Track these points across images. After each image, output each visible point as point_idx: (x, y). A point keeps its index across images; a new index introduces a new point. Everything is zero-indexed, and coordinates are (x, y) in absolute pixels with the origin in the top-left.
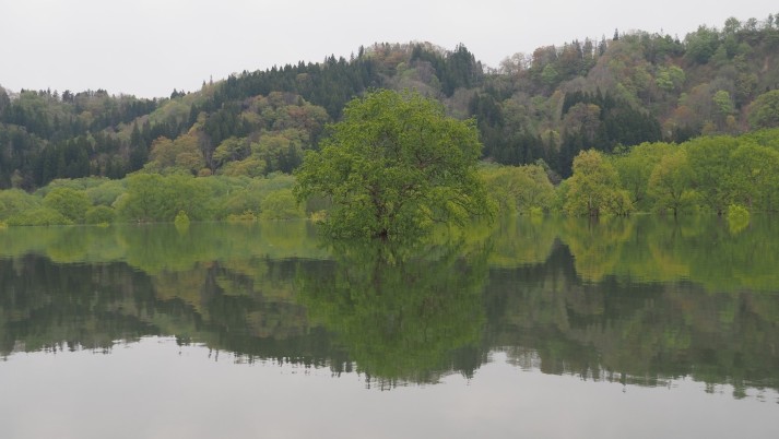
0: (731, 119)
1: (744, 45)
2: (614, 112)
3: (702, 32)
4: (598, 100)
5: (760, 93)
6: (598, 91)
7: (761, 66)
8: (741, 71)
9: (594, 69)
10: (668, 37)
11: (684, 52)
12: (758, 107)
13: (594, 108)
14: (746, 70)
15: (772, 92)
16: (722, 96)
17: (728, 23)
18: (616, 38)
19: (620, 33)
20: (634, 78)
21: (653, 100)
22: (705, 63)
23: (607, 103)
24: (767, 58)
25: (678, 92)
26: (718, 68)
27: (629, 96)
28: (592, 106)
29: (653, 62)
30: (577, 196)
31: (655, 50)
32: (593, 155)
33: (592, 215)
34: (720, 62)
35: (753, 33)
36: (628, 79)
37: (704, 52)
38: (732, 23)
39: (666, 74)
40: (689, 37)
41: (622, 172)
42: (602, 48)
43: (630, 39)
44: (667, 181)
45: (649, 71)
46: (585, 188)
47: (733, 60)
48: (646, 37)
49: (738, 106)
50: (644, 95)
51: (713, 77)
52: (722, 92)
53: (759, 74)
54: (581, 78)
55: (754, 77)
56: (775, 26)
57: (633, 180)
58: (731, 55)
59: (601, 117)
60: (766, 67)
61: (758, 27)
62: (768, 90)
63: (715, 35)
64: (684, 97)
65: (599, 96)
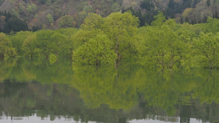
0: (52, 24)
2: (11, 19)
4: (5, 14)
5: (62, 16)
6: (5, 11)
7: (62, 7)
8: (56, 8)
9: (4, 3)
12: (61, 20)
13: (4, 17)
14: (57, 7)
15: (66, 16)
16: (49, 16)
20: (18, 7)
21: (25, 16)
22: (44, 4)
23: (8, 16)
24: (65, 4)
25: (34, 14)
26: (48, 6)
27: (17, 14)
29: (26, 2)
34: (49, 4)
36: (16, 7)
39: (30, 7)
41: (13, 41)
44: (29, 45)
45: (24, 5)
47: (53, 4)
49: (55, 20)
50: (22, 14)
51: (47, 9)
52: (49, 15)
53: (62, 9)
55: (60, 10)
57: (17, 44)
58: (53, 2)
59: (6, 21)
60: (64, 7)
62: (65, 15)
64: (36, 15)
65: (5, 13)
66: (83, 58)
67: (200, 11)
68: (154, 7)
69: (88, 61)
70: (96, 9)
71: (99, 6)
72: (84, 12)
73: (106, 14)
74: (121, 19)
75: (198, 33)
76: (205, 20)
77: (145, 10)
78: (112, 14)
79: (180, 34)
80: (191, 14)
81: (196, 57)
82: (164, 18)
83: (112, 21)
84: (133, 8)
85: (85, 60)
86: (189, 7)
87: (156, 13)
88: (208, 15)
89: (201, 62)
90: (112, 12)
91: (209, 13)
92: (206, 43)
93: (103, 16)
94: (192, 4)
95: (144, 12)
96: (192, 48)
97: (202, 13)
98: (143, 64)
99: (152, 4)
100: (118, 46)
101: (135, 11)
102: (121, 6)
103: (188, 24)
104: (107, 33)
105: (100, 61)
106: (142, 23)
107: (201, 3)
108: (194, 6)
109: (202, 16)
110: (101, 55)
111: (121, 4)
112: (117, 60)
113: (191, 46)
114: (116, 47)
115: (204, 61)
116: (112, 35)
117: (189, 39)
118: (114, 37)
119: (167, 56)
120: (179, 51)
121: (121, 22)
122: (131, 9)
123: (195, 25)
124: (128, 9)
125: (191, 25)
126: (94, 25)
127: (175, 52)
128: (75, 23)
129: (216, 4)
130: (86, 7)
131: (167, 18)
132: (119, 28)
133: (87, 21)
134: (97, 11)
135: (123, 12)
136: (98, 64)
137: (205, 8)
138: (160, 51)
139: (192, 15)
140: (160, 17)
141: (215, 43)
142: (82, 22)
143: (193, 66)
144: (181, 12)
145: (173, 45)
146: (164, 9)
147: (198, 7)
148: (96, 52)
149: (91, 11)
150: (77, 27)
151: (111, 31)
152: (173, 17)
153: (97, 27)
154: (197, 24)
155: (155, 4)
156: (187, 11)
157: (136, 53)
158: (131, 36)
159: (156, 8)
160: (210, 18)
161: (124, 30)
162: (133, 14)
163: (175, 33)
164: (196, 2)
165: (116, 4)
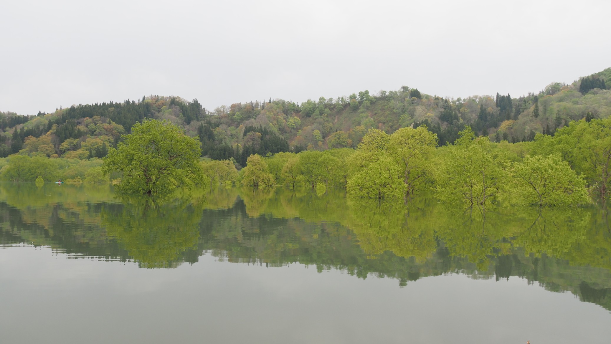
0: (320, 143)
1: (327, 110)
2: (268, 137)
3: (309, 102)
4: (260, 131)
5: (333, 132)
6: (261, 126)
7: (334, 120)
8: (325, 121)
9: (259, 116)
10: (294, 104)
11: (300, 111)
12: (332, 139)
13: (259, 134)
14: (327, 121)
15: (338, 132)
16: (317, 132)
17: (320, 99)
18: (270, 102)
19: (272, 100)
20: (277, 122)
21: (286, 132)
22: (310, 116)
23: (264, 132)
24: (337, 116)
25: (297, 129)
26: (315, 119)
27: (275, 130)
28: (258, 133)
29: (286, 115)
30: (248, 176)
31: (288, 109)
32: (256, 157)
33: (256, 185)
34: (316, 117)
35: (331, 105)
36: (275, 122)
37: (309, 112)
38: (322, 99)
39: (292, 120)
40: (303, 104)
41: (270, 166)
42: (263, 106)
43: (277, 103)
44: (290, 171)
45: (285, 119)
46: (252, 173)
47: (322, 116)
48: (284, 103)
49: (324, 137)
50: (282, 130)
51: (313, 123)
52: (317, 131)
53: (333, 124)
54: (253, 119)
55: (331, 124)
56: (340, 102)
57: (275, 170)
58: (321, 114)
59: (262, 139)
60: (336, 120)
61: (333, 102)
62: (337, 131)
63: (315, 105)
64: (300, 132)
65: (261, 129)
66: (361, 189)
67: (524, 124)
68: (458, 120)
69: (368, 193)
70: (379, 122)
71: (382, 118)
72: (362, 127)
73: (392, 130)
74: (412, 136)
75: (521, 155)
76: (531, 137)
77: (445, 123)
78: (400, 129)
79: (495, 157)
80: (512, 128)
81: (519, 189)
82: (472, 134)
83: (401, 139)
84: (429, 122)
85: (364, 192)
86: (508, 118)
87: (461, 128)
88: (536, 129)
89: (526, 197)
90: (400, 126)
91: (537, 127)
92: (533, 170)
93: (387, 132)
94: (513, 114)
95: (444, 127)
96: (513, 176)
97: (528, 127)
98: (443, 198)
99: (456, 116)
100: (409, 173)
101: (432, 125)
102: (412, 118)
103: (506, 142)
104: (394, 155)
105: (383, 193)
106: (441, 142)
107: (525, 113)
108: (516, 118)
109: (526, 131)
110: (385, 186)
111: (412, 116)
112: (408, 193)
113: (512, 174)
114: (406, 175)
115: (530, 195)
116: (401, 158)
117: (509, 164)
118: (403, 161)
119: (478, 188)
120: (494, 180)
121: (412, 141)
122: (426, 122)
123: (517, 144)
124: (422, 122)
125: (511, 144)
126: (376, 144)
127: (489, 182)
128: (350, 141)
129: (547, 115)
130: (365, 121)
131: (477, 135)
132: (410, 148)
133: (366, 139)
134: (380, 125)
135: (415, 127)
136: (380, 197)
137: (531, 121)
138: (468, 180)
139: (512, 130)
140: (467, 133)
141: (546, 171)
142: (360, 140)
143: (514, 201)
144: (496, 126)
145: (487, 173)
146: (472, 122)
147: (521, 118)
148: (378, 182)
149: (372, 126)
150: (353, 146)
151: (399, 153)
152: (485, 134)
153: (381, 147)
154: (521, 143)
155: (459, 115)
156: (505, 125)
157: (433, 182)
158: (427, 159)
159: (461, 121)
160: (538, 134)
161: (417, 151)
162: (429, 130)
163: (489, 156)
164: (518, 112)
165: (406, 116)
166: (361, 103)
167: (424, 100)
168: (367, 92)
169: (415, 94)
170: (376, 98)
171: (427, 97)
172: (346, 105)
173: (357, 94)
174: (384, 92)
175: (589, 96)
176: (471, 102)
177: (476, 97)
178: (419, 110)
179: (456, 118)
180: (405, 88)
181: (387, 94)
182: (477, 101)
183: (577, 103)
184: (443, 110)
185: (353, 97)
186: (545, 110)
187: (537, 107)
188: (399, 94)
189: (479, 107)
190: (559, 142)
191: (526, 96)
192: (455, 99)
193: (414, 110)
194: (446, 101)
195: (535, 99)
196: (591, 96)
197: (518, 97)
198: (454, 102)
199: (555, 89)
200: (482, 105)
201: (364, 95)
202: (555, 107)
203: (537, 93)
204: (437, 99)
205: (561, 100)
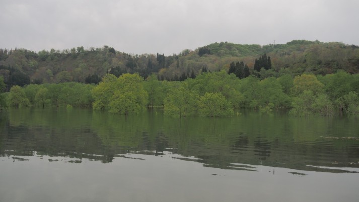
0: (52, 78)
1: (56, 57)
2: (15, 73)
3: (44, 52)
4: (9, 69)
5: (60, 71)
6: (9, 66)
7: (61, 64)
8: (55, 64)
9: (8, 59)
10: (33, 52)
11: (38, 57)
12: (60, 75)
16: (49, 71)
17: (52, 50)
18: (16, 50)
19: (17, 49)
20: (21, 63)
21: (27, 70)
22: (44, 61)
23: (12, 70)
24: (63, 61)
25: (35, 69)
26: (48, 63)
27: (20, 68)
28: (7, 70)
29: (28, 59)
31: (29, 55)
34: (49, 61)
35: (59, 54)
36: (20, 63)
37: (44, 58)
38: (53, 50)
39: (32, 63)
40: (39, 52)
41: (26, 93)
42: (11, 52)
43: (21, 51)
44: (42, 96)
45: (27, 61)
46: (15, 97)
47: (53, 61)
48: (26, 51)
49: (54, 74)
50: (24, 69)
51: (47, 65)
52: (49, 70)
53: (60, 66)
54: (3, 61)
56: (65, 53)
57: (31, 96)
58: (52, 59)
59: (10, 74)
61: (60, 53)
62: (63, 71)
63: (48, 53)
64: (37, 70)
65: (9, 68)
67: (172, 71)
71: (92, 64)
72: (80, 69)
77: (130, 69)
83: (125, 80)
84: (121, 67)
86: (164, 67)
88: (178, 74)
90: (103, 69)
91: (179, 72)
92: (210, 100)
94: (165, 65)
95: (129, 71)
97: (174, 72)
99: (135, 64)
101: (122, 69)
102: (110, 65)
107: (173, 65)
108: (167, 67)
109: (173, 75)
111: (110, 63)
121: (131, 81)
124: (117, 68)
126: (111, 83)
128: (72, 77)
129: (183, 66)
130: (81, 65)
132: (131, 86)
137: (175, 69)
139: (166, 74)
144: (157, 71)
146: (144, 69)
147: (170, 68)
149: (86, 68)
155: (137, 64)
156: (162, 71)
164: (169, 64)
165: (106, 63)
166: (78, 54)
167: (117, 55)
168: (82, 48)
169: (112, 50)
170: (88, 51)
171: (119, 53)
172: (69, 55)
173: (76, 48)
174: (93, 48)
175: (203, 57)
176: (143, 57)
177: (146, 54)
178: (114, 60)
179: (135, 66)
180: (106, 47)
181: (95, 49)
182: (147, 56)
183: (197, 61)
184: (128, 61)
185: (73, 50)
186: (182, 64)
187: (178, 61)
188: (102, 50)
189: (148, 60)
190: (198, 83)
191: (172, 55)
192: (135, 55)
193: (111, 60)
194: (130, 56)
195: (176, 57)
196: (204, 57)
197: (168, 56)
198: (133, 57)
199: (187, 52)
200: (149, 59)
201: (80, 49)
202: (187, 62)
203: (177, 54)
204: (124, 54)
205: (190, 59)
